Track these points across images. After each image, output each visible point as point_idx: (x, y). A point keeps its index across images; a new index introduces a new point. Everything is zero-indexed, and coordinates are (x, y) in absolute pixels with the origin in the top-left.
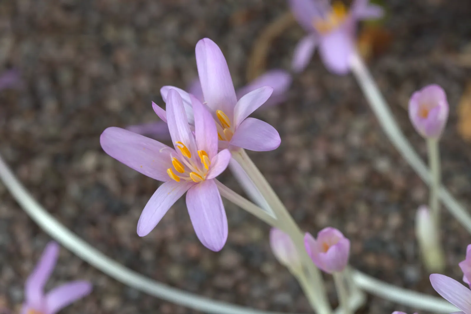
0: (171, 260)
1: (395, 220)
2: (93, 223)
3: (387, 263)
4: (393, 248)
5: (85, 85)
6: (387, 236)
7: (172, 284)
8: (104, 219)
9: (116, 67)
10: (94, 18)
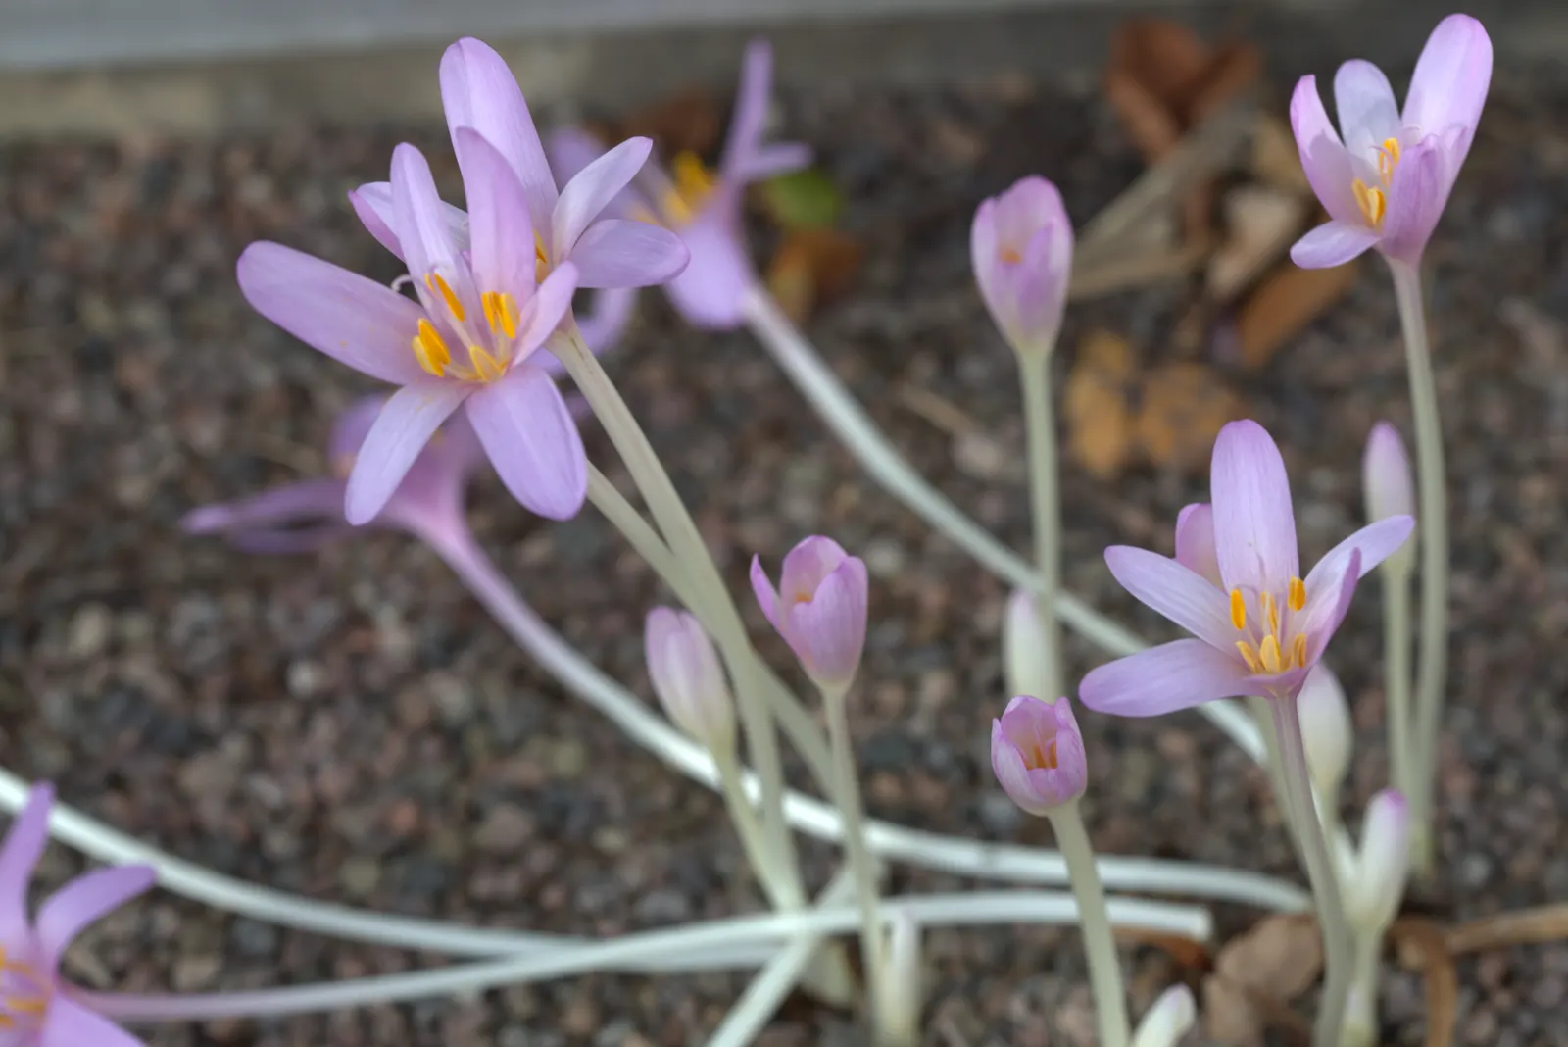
0: (346, 848)
1: (935, 687)
2: (117, 783)
3: (929, 793)
4: (938, 755)
5: (45, 449)
6: (919, 726)
7: (358, 903)
8: (145, 771)
9: (126, 399)
10: (48, 287)
